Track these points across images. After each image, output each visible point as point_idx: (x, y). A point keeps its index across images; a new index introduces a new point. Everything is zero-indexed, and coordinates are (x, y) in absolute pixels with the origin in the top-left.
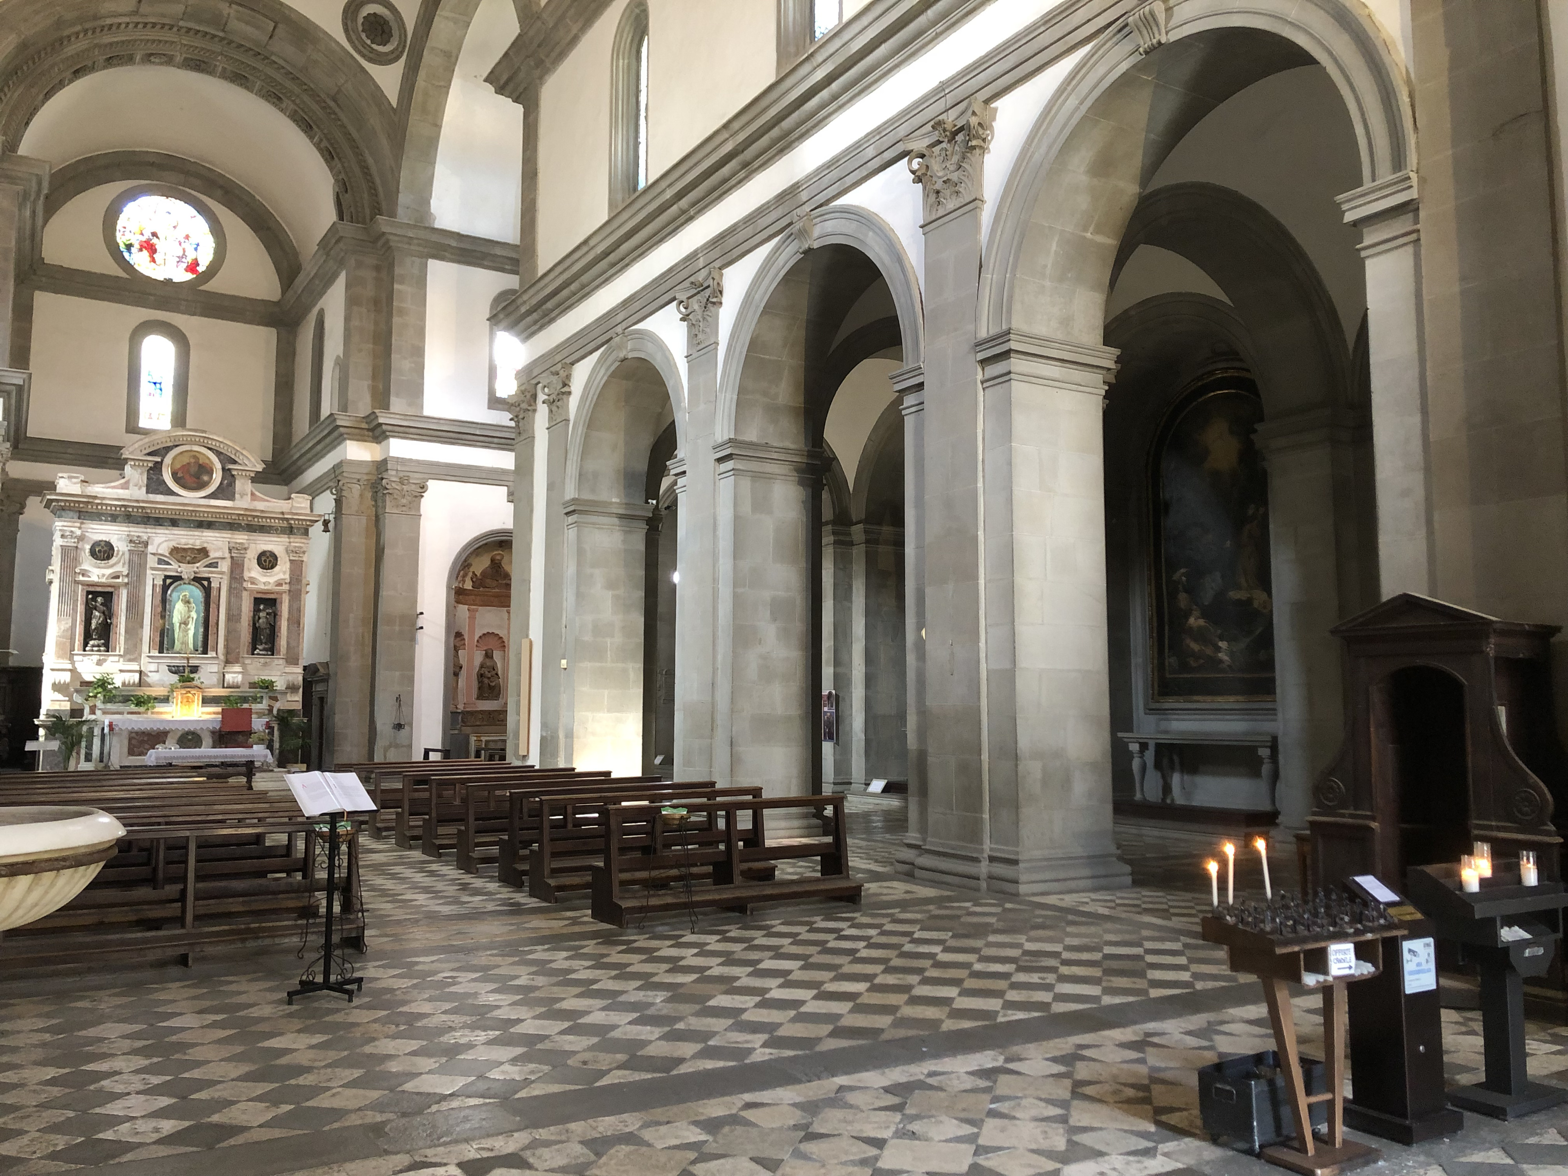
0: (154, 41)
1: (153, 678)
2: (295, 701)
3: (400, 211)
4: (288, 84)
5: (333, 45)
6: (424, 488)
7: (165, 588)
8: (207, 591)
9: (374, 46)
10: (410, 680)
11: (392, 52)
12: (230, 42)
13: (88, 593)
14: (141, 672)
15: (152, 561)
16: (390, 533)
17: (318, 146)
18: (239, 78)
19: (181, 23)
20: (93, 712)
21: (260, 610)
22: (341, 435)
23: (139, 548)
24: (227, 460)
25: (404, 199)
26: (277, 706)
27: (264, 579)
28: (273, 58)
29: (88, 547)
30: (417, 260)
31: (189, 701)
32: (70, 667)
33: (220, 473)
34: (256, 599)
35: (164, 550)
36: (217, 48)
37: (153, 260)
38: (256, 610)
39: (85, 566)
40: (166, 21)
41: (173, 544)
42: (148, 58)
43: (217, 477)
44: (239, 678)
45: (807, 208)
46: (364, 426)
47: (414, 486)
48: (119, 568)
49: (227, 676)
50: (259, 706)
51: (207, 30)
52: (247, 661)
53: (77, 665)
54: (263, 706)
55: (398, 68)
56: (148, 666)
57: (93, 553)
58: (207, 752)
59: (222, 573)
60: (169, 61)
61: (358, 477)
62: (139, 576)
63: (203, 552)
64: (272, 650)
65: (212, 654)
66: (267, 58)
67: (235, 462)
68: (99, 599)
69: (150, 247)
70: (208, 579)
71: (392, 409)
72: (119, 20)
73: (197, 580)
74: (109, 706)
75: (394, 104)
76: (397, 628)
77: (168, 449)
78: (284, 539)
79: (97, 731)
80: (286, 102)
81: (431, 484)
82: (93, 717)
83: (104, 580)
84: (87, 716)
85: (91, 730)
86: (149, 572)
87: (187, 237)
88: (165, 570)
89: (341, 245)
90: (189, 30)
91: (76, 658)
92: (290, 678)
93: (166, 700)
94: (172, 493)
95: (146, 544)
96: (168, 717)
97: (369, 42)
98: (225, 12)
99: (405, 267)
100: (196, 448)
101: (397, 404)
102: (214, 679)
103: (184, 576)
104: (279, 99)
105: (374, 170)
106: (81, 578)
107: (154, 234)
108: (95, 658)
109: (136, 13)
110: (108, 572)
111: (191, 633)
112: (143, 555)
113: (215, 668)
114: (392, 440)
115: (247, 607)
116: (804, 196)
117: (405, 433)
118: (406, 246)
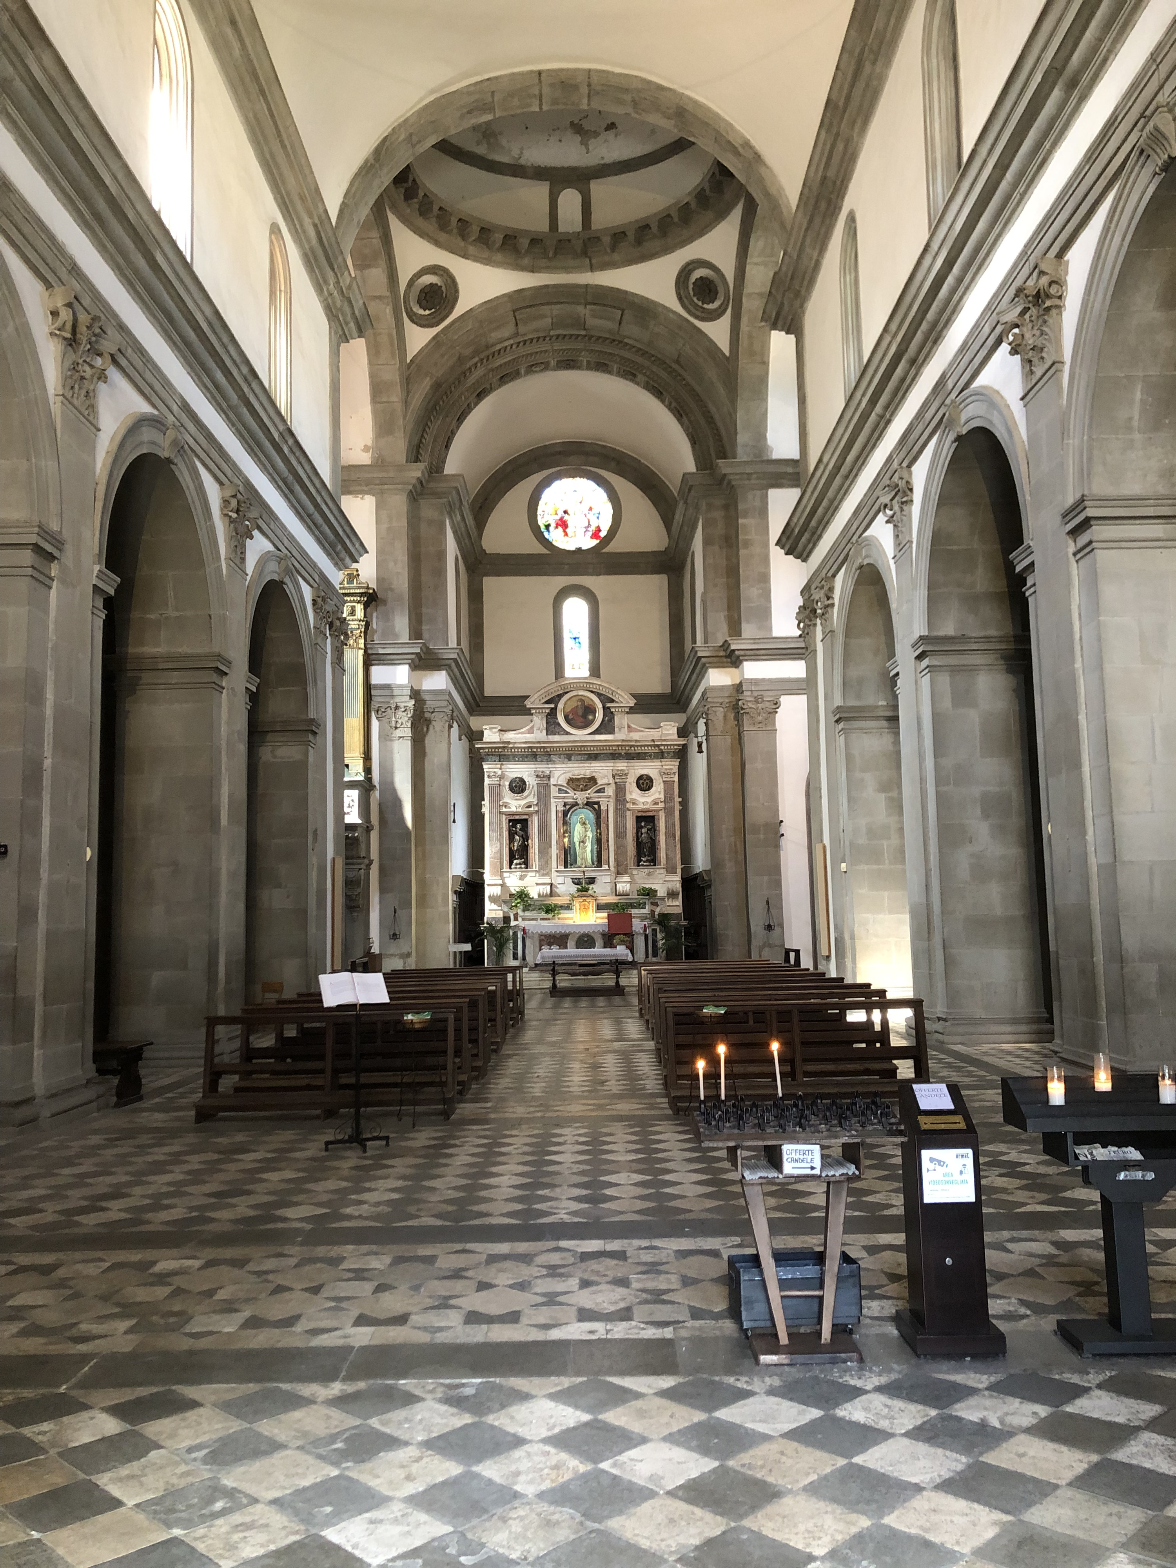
0: (531, 354)
1: (560, 889)
2: (676, 906)
3: (740, 450)
4: (639, 360)
5: (671, 315)
6: (777, 704)
7: (565, 813)
8: (598, 814)
9: (705, 306)
10: (777, 883)
11: (720, 307)
12: (591, 337)
13: (510, 821)
14: (551, 885)
15: (554, 792)
16: (749, 749)
17: (669, 407)
18: (601, 366)
19: (552, 333)
20: (516, 919)
21: (642, 827)
22: (704, 665)
23: (544, 779)
24: (606, 700)
25: (743, 438)
26: (658, 910)
27: (642, 800)
28: (626, 340)
29: (507, 783)
30: (758, 493)
31: (586, 909)
32: (500, 882)
33: (601, 711)
34: (637, 817)
35: (562, 781)
36: (580, 345)
37: (566, 534)
38: (639, 828)
39: (506, 800)
40: (541, 334)
41: (569, 775)
42: (530, 370)
43: (600, 715)
44: (627, 887)
45: (953, 396)
46: (722, 653)
47: (768, 704)
48: (530, 799)
49: (618, 886)
50: (643, 911)
51: (572, 332)
52: (635, 872)
53: (506, 880)
54: (646, 911)
55: (725, 321)
56: (557, 880)
57: (512, 789)
58: (599, 951)
59: (609, 797)
60: (546, 367)
61: (721, 700)
62: (545, 805)
63: (593, 780)
64: (654, 862)
65: (605, 867)
66: (620, 342)
67: (612, 701)
68: (518, 826)
69: (563, 524)
70: (598, 803)
71: (744, 636)
72: (506, 343)
73: (589, 804)
74: (527, 914)
75: (727, 354)
76: (762, 836)
77: (560, 696)
78: (657, 763)
79: (520, 935)
80: (640, 377)
81: (784, 699)
82: (516, 923)
83: (520, 810)
84: (513, 923)
85: (515, 934)
86: (553, 800)
87: (591, 509)
88: (564, 798)
89: (693, 492)
90: (558, 336)
91: (505, 875)
92: (670, 885)
93: (568, 907)
94: (568, 733)
95: (549, 778)
96: (570, 922)
97: (700, 303)
98: (582, 315)
99: (748, 501)
100: (581, 693)
101: (749, 630)
102: (608, 889)
103: (580, 802)
104: (634, 375)
105: (717, 417)
106: (504, 809)
107: (566, 512)
108: (519, 874)
109: (517, 334)
110: (523, 802)
111: (589, 849)
112: (547, 786)
113: (608, 879)
114: (745, 663)
115: (630, 824)
116: (950, 384)
117: (757, 655)
118: (746, 482)
